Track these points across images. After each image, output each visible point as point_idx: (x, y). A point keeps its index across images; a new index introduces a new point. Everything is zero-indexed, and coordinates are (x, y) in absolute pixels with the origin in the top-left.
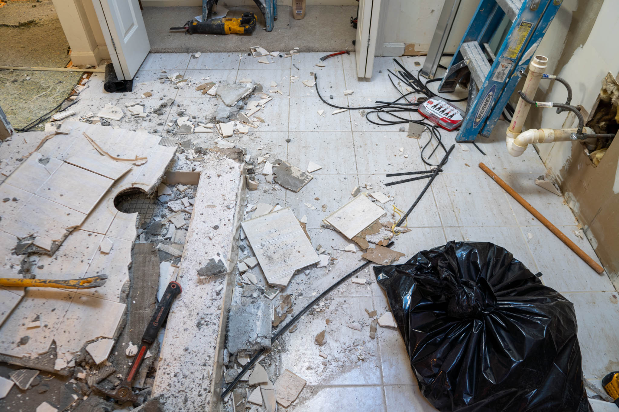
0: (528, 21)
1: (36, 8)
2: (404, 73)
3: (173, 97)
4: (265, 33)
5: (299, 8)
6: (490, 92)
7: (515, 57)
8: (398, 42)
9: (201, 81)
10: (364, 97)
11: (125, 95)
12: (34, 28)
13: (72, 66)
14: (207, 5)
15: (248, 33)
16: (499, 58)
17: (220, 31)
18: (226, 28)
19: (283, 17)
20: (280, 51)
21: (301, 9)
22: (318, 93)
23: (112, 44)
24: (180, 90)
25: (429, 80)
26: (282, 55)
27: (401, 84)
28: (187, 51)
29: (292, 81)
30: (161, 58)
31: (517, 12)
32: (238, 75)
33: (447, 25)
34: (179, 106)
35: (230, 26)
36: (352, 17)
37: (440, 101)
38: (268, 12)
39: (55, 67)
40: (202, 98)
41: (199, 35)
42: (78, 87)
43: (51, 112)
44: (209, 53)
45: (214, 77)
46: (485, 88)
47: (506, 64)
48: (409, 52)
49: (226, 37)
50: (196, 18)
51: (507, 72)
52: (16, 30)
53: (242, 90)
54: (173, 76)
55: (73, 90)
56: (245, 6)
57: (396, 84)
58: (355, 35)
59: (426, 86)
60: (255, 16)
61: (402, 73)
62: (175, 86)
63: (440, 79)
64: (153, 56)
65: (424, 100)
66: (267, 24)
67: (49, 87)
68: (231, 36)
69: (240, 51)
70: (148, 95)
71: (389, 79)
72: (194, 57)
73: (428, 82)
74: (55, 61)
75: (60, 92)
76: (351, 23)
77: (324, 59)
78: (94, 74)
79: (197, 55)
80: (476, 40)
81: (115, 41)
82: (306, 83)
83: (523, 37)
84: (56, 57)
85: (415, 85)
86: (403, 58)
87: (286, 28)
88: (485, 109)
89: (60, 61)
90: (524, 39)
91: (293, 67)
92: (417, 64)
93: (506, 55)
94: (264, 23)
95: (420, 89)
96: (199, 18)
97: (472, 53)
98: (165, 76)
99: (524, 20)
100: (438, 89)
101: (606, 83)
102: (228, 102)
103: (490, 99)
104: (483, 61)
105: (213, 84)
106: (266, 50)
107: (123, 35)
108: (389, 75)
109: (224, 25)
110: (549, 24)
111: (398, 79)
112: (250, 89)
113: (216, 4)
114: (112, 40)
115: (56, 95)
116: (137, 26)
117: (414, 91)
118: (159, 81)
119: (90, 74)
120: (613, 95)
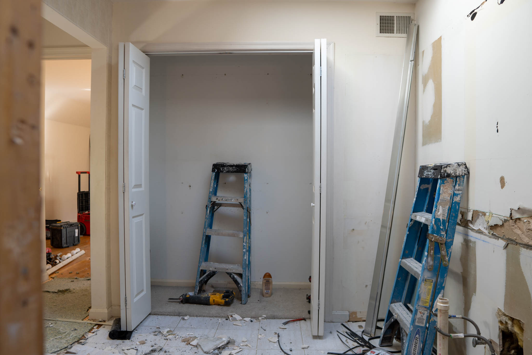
0: (429, 278)
1: (73, 282)
2: (350, 333)
3: (162, 345)
4: (240, 305)
5: (268, 289)
6: (416, 335)
7: (428, 305)
8: (342, 311)
9: (186, 335)
10: (318, 350)
11: (123, 342)
12: (68, 294)
13: (88, 319)
14: (199, 284)
15: (227, 304)
16: (416, 307)
17: (206, 302)
18: (211, 300)
19: (255, 296)
20: (252, 318)
21: (269, 289)
22: (280, 347)
23: (124, 301)
24: (169, 341)
25: (371, 337)
26: (252, 320)
27: (348, 341)
28: (179, 315)
29: (259, 338)
30: (157, 319)
31: (420, 273)
32: (217, 333)
33: (377, 293)
34: (165, 352)
35: (214, 299)
36: (307, 295)
37: (380, 351)
38: (244, 290)
39: (75, 319)
40: (185, 347)
41: (189, 305)
42: (88, 334)
43: (61, 350)
44: (196, 317)
45: (197, 333)
46: (411, 331)
47: (423, 311)
48: (353, 318)
49: (210, 306)
50: (189, 293)
51: (425, 317)
52: (54, 295)
53: (218, 342)
54: (165, 331)
55: (83, 336)
56: (227, 288)
57: (344, 341)
58: (310, 307)
59: (369, 342)
60: (234, 293)
61: (349, 333)
62: (165, 337)
63: (379, 337)
64: (152, 317)
65: (368, 351)
66: (242, 298)
67: (65, 333)
68: (214, 306)
69: (219, 317)
70: (142, 343)
71: (338, 338)
72: (184, 319)
73: (370, 339)
74: (76, 316)
75: (73, 337)
76: (307, 299)
77: (285, 323)
78: (103, 326)
79: (186, 318)
80: (400, 302)
81: (127, 299)
82: (271, 340)
83: (429, 289)
84: (78, 313)
85: (360, 341)
86: (349, 323)
87: (258, 303)
88: (417, 350)
89: (80, 316)
90: (431, 291)
91: (260, 329)
92: (360, 327)
93: (420, 304)
94: (240, 299)
95: (364, 344)
96: (191, 294)
97: (398, 310)
98: (158, 330)
99: (426, 277)
100: (379, 344)
101: (499, 316)
102: (206, 350)
103: (418, 341)
104: (408, 314)
105: (195, 338)
106: (241, 316)
107: (134, 296)
108: (338, 335)
109: (210, 297)
110: (445, 279)
111: (345, 337)
112: (225, 341)
113: (206, 285)
114: (126, 298)
115: (69, 338)
116: (146, 292)
117: (359, 345)
118: (153, 334)
119: (99, 326)
120: (508, 325)
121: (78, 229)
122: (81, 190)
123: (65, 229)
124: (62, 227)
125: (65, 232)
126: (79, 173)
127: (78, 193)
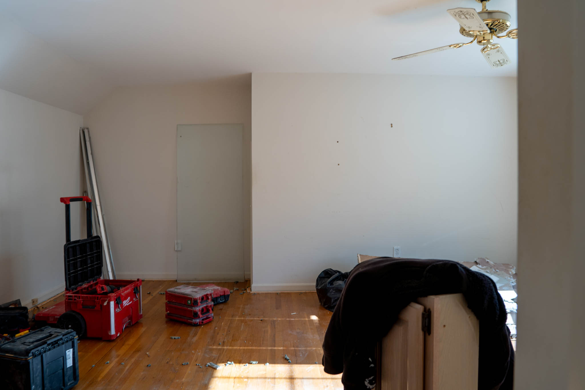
121: (73, 347)
122: (72, 239)
123: (39, 358)
124: (30, 354)
125: (39, 366)
126: (66, 201)
127: (65, 246)
